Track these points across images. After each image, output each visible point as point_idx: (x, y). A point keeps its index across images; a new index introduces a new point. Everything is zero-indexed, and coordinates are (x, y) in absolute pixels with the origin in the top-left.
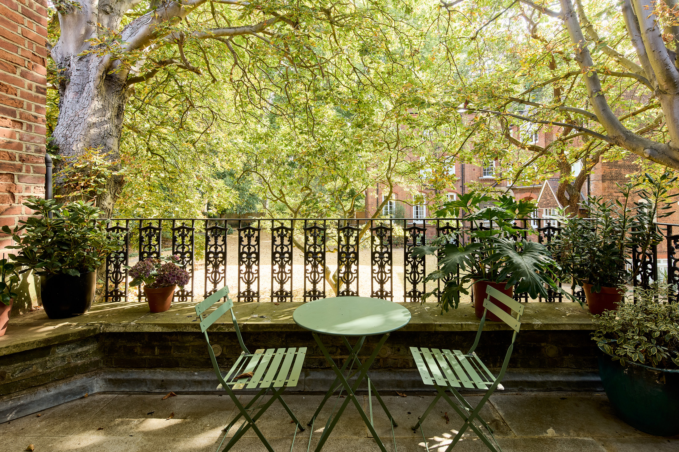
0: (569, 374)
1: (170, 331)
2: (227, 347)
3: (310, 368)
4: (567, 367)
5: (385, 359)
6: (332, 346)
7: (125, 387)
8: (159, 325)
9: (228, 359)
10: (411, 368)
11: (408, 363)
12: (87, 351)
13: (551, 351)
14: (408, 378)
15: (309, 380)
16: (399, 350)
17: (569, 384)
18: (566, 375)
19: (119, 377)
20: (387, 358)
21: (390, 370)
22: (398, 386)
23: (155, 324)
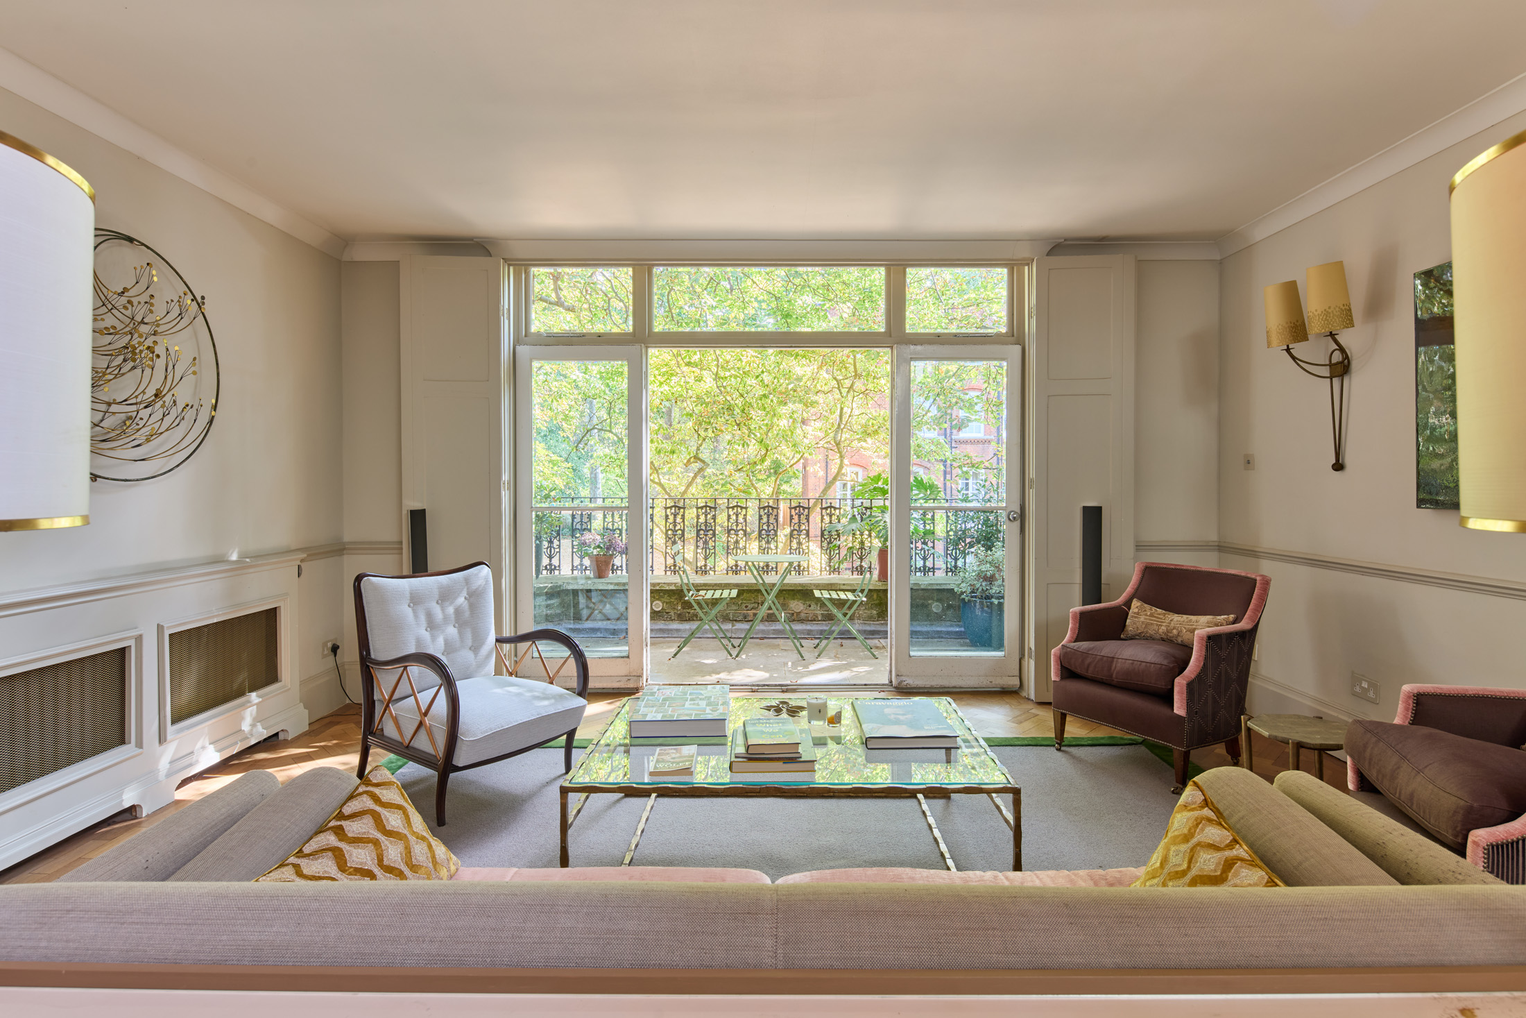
0: (951, 626)
1: (616, 588)
2: (667, 603)
3: (736, 621)
4: (950, 621)
5: (798, 613)
6: (755, 603)
7: (583, 634)
8: (611, 584)
9: (667, 613)
10: (819, 621)
11: (817, 617)
12: (553, 604)
13: (936, 607)
14: (817, 628)
15: (736, 629)
16: (810, 606)
17: (948, 633)
18: (948, 626)
19: (577, 627)
20: (800, 612)
21: (802, 622)
22: (808, 634)
23: (608, 583)
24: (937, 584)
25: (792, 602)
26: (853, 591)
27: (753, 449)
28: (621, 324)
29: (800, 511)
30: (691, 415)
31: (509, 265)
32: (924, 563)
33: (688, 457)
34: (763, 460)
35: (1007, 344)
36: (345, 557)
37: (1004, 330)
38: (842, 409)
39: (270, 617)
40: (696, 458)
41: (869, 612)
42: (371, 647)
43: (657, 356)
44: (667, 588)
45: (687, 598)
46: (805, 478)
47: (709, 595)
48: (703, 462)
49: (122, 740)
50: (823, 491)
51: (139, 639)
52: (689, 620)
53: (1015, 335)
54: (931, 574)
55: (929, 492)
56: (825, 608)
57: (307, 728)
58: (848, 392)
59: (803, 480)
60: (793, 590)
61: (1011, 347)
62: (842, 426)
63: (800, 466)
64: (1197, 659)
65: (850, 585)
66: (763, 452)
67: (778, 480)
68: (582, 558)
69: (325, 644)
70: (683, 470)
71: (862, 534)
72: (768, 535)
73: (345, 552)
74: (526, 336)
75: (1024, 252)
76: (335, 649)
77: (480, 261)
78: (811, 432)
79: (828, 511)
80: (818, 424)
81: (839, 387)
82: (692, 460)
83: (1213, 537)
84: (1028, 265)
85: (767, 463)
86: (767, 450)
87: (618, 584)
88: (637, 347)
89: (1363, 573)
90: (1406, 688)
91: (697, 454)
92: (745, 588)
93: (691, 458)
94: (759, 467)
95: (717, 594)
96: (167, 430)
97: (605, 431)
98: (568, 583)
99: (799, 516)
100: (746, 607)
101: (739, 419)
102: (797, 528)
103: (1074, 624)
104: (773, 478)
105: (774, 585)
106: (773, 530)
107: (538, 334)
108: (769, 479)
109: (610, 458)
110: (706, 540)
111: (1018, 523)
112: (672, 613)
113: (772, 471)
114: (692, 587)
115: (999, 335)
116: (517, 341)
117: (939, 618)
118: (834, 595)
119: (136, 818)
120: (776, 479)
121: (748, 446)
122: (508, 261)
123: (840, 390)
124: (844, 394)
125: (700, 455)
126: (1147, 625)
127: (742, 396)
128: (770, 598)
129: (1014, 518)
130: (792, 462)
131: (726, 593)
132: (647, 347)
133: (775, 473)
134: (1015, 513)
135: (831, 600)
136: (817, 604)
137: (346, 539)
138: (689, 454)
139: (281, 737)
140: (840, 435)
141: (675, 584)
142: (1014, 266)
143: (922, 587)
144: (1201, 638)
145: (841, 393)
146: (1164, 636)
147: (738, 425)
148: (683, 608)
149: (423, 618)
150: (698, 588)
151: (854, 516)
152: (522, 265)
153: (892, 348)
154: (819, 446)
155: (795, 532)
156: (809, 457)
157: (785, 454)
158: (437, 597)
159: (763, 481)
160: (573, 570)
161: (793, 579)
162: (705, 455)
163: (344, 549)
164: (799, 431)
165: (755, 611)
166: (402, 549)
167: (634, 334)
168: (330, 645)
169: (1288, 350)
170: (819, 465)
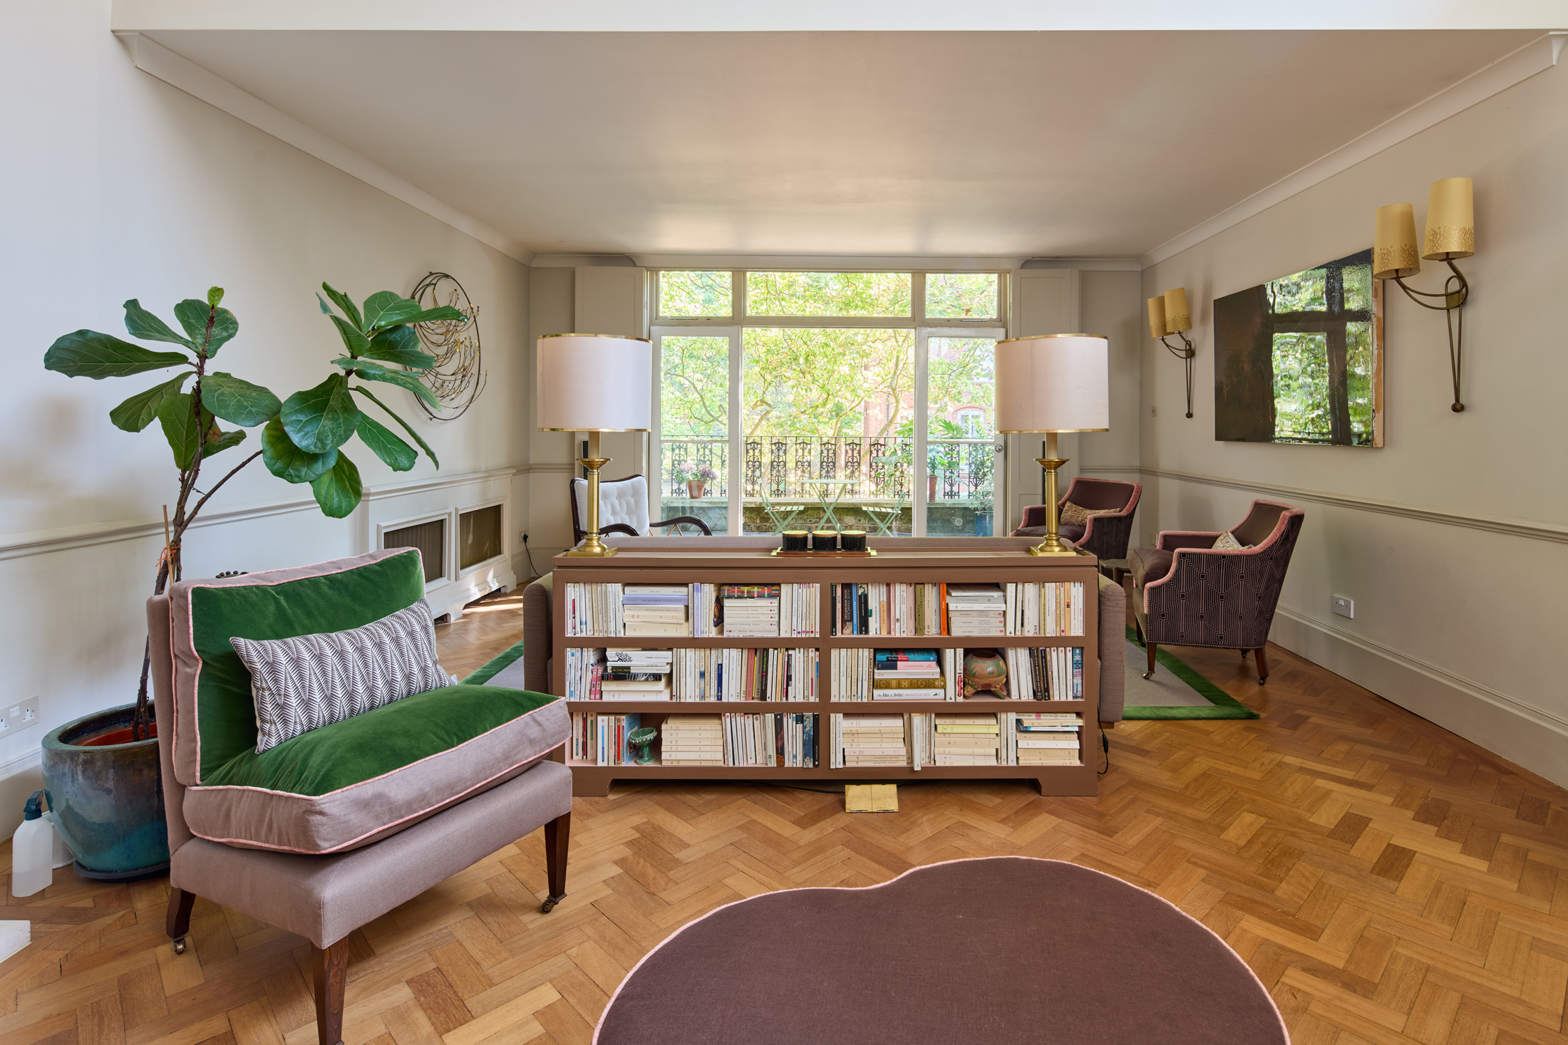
1: (710, 505)
8: (705, 502)
9: (749, 525)
13: (958, 522)
16: (860, 520)
23: (702, 502)
24: (959, 504)
25: (846, 517)
26: (892, 508)
27: (815, 394)
28: (726, 311)
29: (853, 447)
30: (758, 362)
31: (647, 271)
32: (952, 489)
33: (755, 401)
34: (824, 405)
35: (995, 327)
36: (531, 474)
37: (995, 316)
38: (898, 357)
39: (497, 509)
40: (763, 401)
41: (906, 526)
42: (581, 524)
43: (748, 333)
44: (749, 506)
45: (766, 511)
46: (866, 420)
47: (783, 509)
48: (769, 405)
49: (441, 576)
50: (880, 432)
51: (450, 514)
52: (766, 531)
53: (1001, 321)
54: (956, 497)
55: (955, 433)
56: (872, 522)
57: (515, 588)
58: (904, 341)
59: (865, 423)
60: (847, 508)
61: (998, 329)
62: (898, 373)
63: (861, 408)
64: (1088, 533)
65: (892, 504)
66: (825, 396)
67: (839, 422)
68: (680, 483)
69: (521, 533)
70: (748, 413)
71: (902, 466)
72: (828, 466)
73: (531, 471)
74: (656, 319)
75: (1007, 266)
76: (525, 538)
77: (631, 270)
78: (871, 377)
79: (876, 447)
80: (877, 370)
81: (895, 336)
82: (759, 403)
83: (1137, 464)
84: (1009, 273)
85: (829, 406)
86: (829, 395)
87: (711, 503)
88: (736, 327)
89: (1200, 482)
90: (1161, 533)
91: (763, 397)
92: (810, 506)
93: (757, 401)
94: (821, 410)
95: (789, 508)
96: (464, 389)
97: (677, 375)
98: (672, 502)
99: (853, 451)
100: (810, 521)
101: (803, 367)
102: (850, 460)
103: (1026, 517)
104: (835, 421)
105: (831, 503)
106: (832, 462)
107: (665, 318)
108: (831, 422)
109: (680, 400)
110: (778, 470)
111: (1003, 452)
112: (752, 526)
113: (834, 413)
114: (769, 505)
115: (991, 320)
116: (651, 324)
117: (962, 530)
118: (877, 509)
119: (447, 622)
120: (837, 422)
121: (811, 390)
122: (648, 269)
123: (896, 339)
124: (900, 344)
125: (766, 399)
126: (1071, 517)
127: (805, 343)
128: (829, 513)
129: (1000, 450)
130: (853, 405)
131: (795, 508)
132: (742, 327)
133: (837, 415)
134: (1000, 446)
135: (874, 512)
136: (865, 519)
137: (531, 462)
138: (757, 397)
139: (502, 591)
140: (895, 381)
141: (755, 503)
142: (1002, 274)
143: (947, 506)
144: (1091, 520)
145: (897, 342)
146: (1080, 524)
147: (803, 373)
148: (761, 522)
149: (609, 508)
150: (773, 505)
151: (896, 450)
152: (654, 270)
153: (915, 329)
154: (877, 390)
155: (849, 464)
156: (869, 400)
157: (846, 399)
158: (616, 495)
159: (825, 423)
160: (672, 493)
161: (847, 499)
162: (768, 398)
163: (531, 469)
164: (859, 376)
165: (817, 525)
166: (574, 469)
167: (733, 318)
168: (523, 534)
169: (1163, 339)
170: (878, 408)
